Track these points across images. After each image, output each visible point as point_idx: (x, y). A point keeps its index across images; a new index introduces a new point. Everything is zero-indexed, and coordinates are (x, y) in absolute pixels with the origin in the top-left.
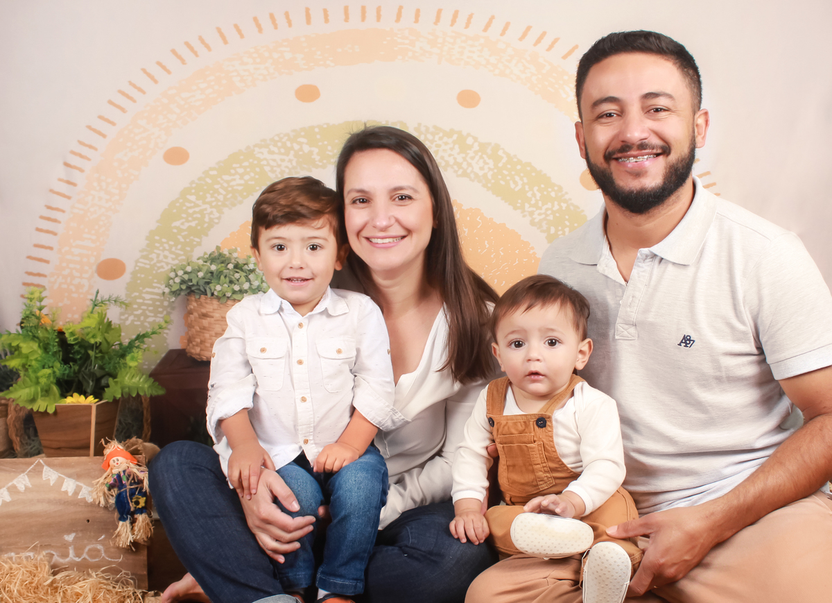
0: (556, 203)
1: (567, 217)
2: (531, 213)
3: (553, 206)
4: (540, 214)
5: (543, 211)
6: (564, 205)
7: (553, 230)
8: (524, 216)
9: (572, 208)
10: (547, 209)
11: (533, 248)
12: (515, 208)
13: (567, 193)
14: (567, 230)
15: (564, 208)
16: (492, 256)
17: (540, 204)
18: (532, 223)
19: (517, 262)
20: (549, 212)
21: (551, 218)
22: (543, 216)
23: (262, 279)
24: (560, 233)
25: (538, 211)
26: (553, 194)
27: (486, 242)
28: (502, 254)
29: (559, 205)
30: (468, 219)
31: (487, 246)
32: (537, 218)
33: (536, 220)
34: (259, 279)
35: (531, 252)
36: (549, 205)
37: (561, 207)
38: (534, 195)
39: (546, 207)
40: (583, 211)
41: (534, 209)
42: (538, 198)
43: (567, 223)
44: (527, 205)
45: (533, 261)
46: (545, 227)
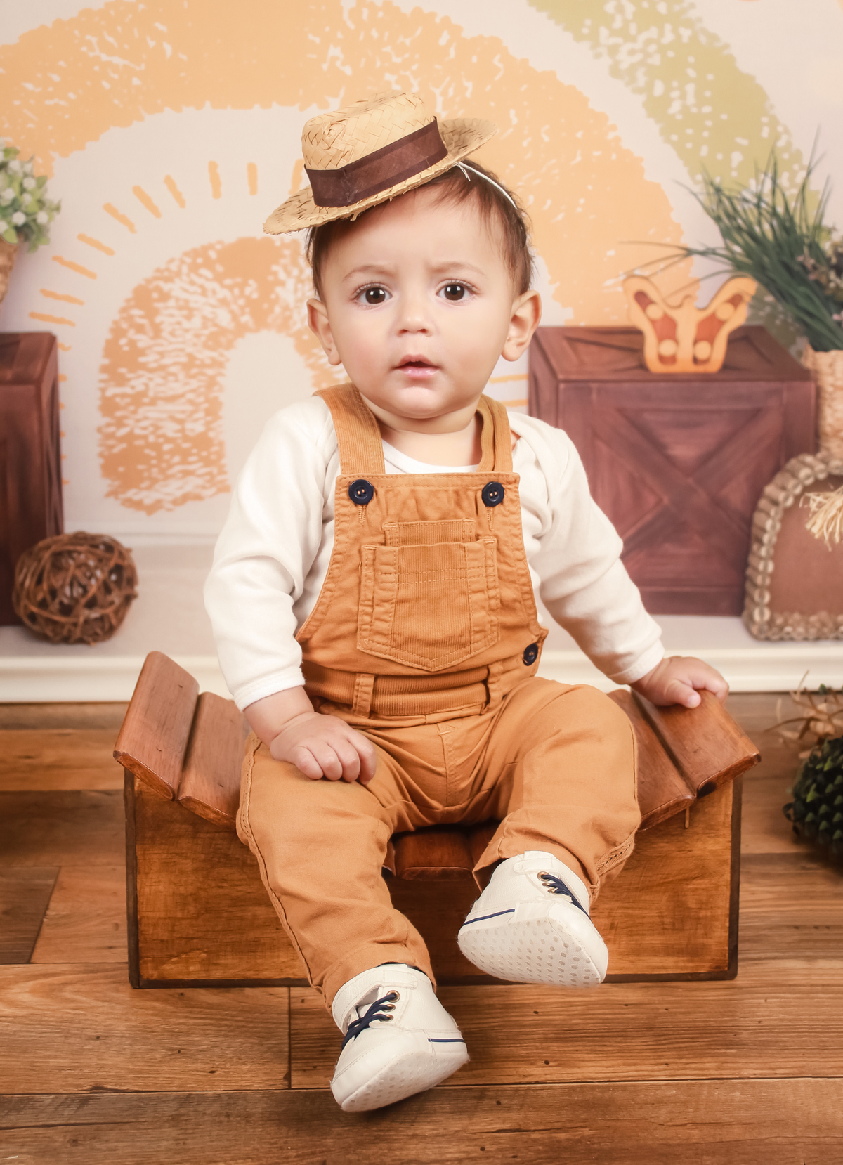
0: (668, 27)
1: (691, 59)
2: (613, 50)
3: (661, 34)
4: (632, 52)
5: (638, 45)
6: (686, 33)
7: (659, 88)
8: (598, 56)
9: (703, 39)
10: (649, 42)
11: (614, 128)
12: (579, 37)
13: (692, 6)
14: (690, 88)
15: (685, 40)
16: (525, 144)
17: (633, 29)
18: (615, 72)
19: (579, 159)
20: (653, 48)
21: (656, 60)
22: (638, 57)
23: (21, 185)
24: (675, 94)
25: (629, 46)
26: (662, 8)
27: (512, 113)
28: (546, 139)
29: (675, 31)
30: (475, 59)
31: (515, 121)
32: (626, 61)
33: (624, 66)
34: (16, 185)
35: (611, 136)
36: (653, 32)
37: (679, 37)
38: (620, 9)
39: (643, 37)
40: (727, 46)
41: (619, 40)
42: (629, 16)
43: (691, 73)
44: (604, 32)
45: (614, 157)
46: (642, 80)
